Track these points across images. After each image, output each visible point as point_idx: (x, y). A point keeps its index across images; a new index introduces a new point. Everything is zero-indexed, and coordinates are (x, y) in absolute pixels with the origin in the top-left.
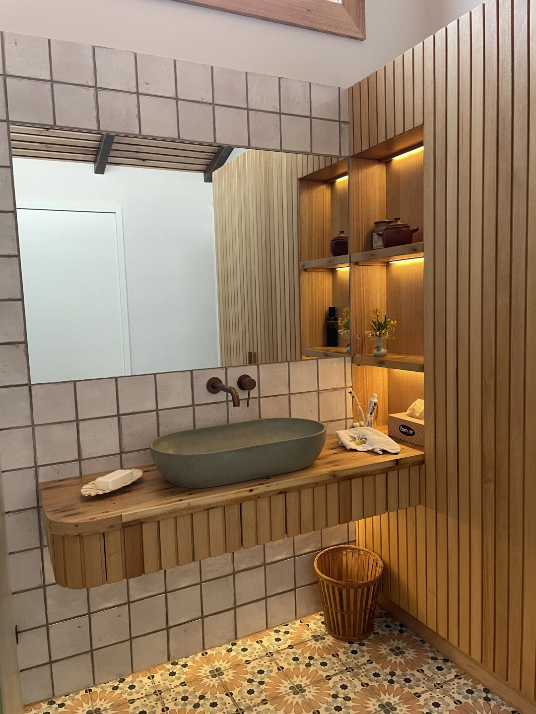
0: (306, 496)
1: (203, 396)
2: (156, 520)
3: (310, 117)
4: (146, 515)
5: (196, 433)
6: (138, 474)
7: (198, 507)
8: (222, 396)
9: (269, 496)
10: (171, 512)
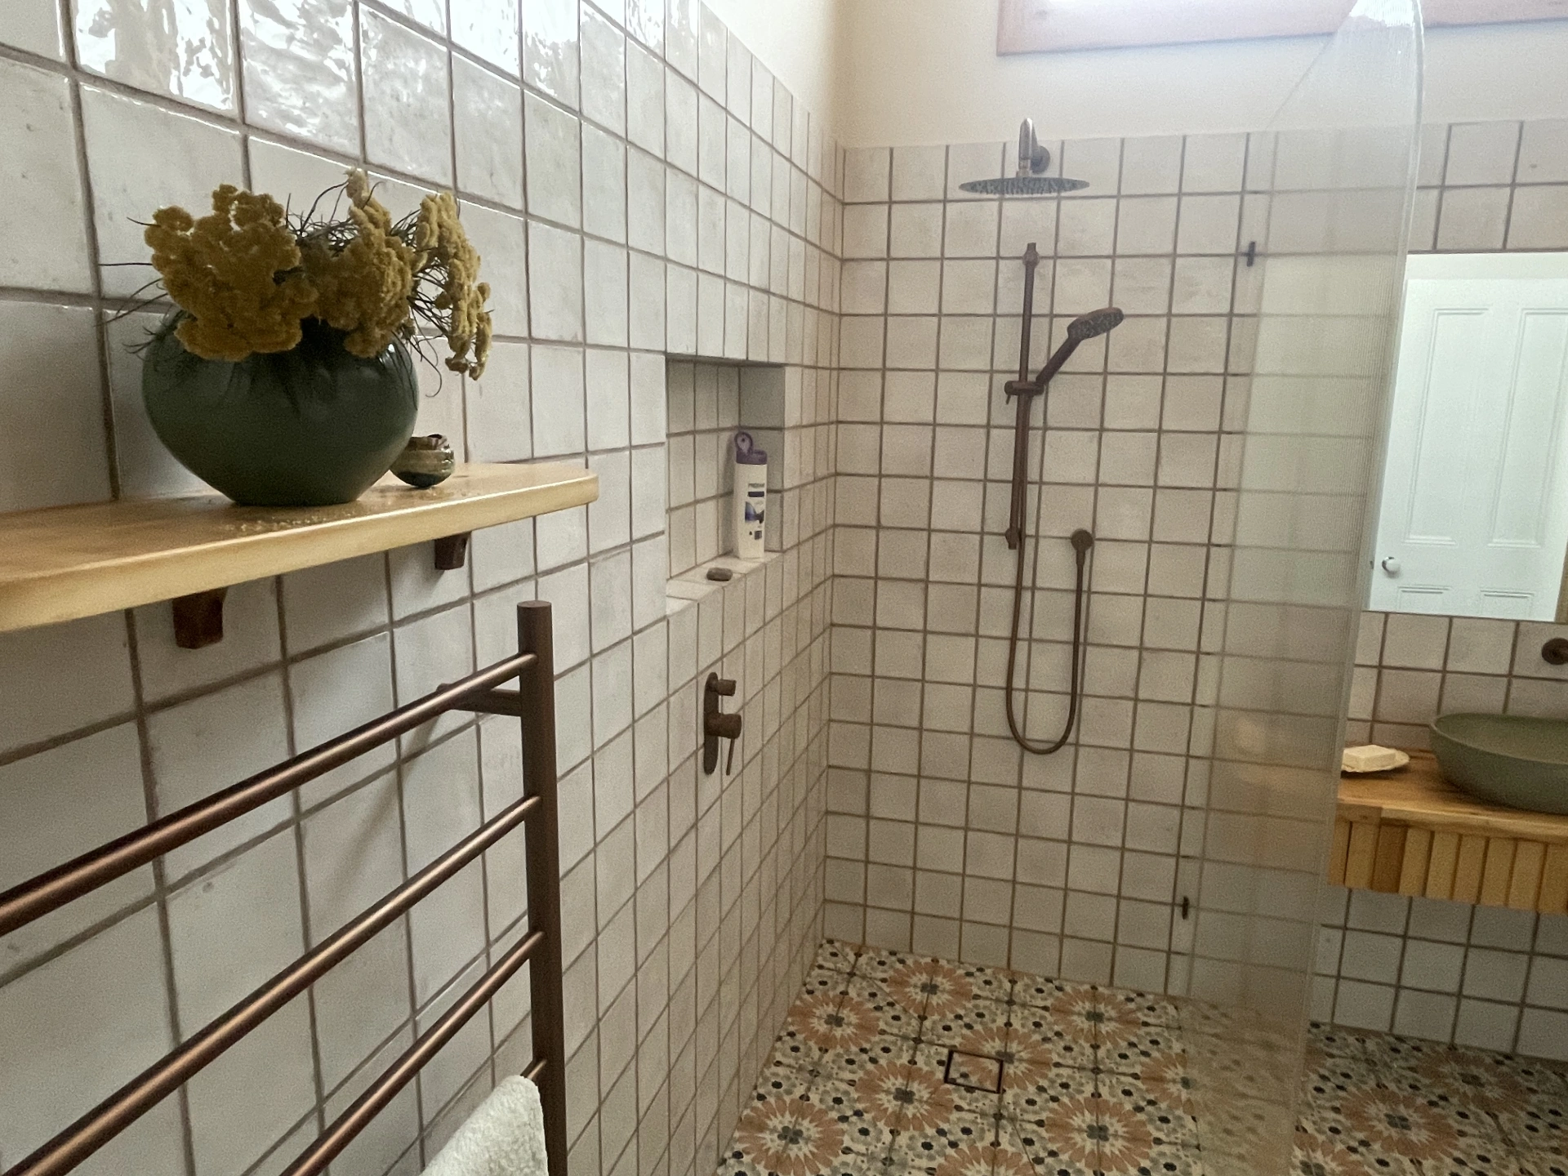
1: (1532, 664)
2: (1430, 831)
4: (1418, 817)
5: (1507, 720)
6: (1402, 759)
7: (1501, 831)
10: (1457, 825)
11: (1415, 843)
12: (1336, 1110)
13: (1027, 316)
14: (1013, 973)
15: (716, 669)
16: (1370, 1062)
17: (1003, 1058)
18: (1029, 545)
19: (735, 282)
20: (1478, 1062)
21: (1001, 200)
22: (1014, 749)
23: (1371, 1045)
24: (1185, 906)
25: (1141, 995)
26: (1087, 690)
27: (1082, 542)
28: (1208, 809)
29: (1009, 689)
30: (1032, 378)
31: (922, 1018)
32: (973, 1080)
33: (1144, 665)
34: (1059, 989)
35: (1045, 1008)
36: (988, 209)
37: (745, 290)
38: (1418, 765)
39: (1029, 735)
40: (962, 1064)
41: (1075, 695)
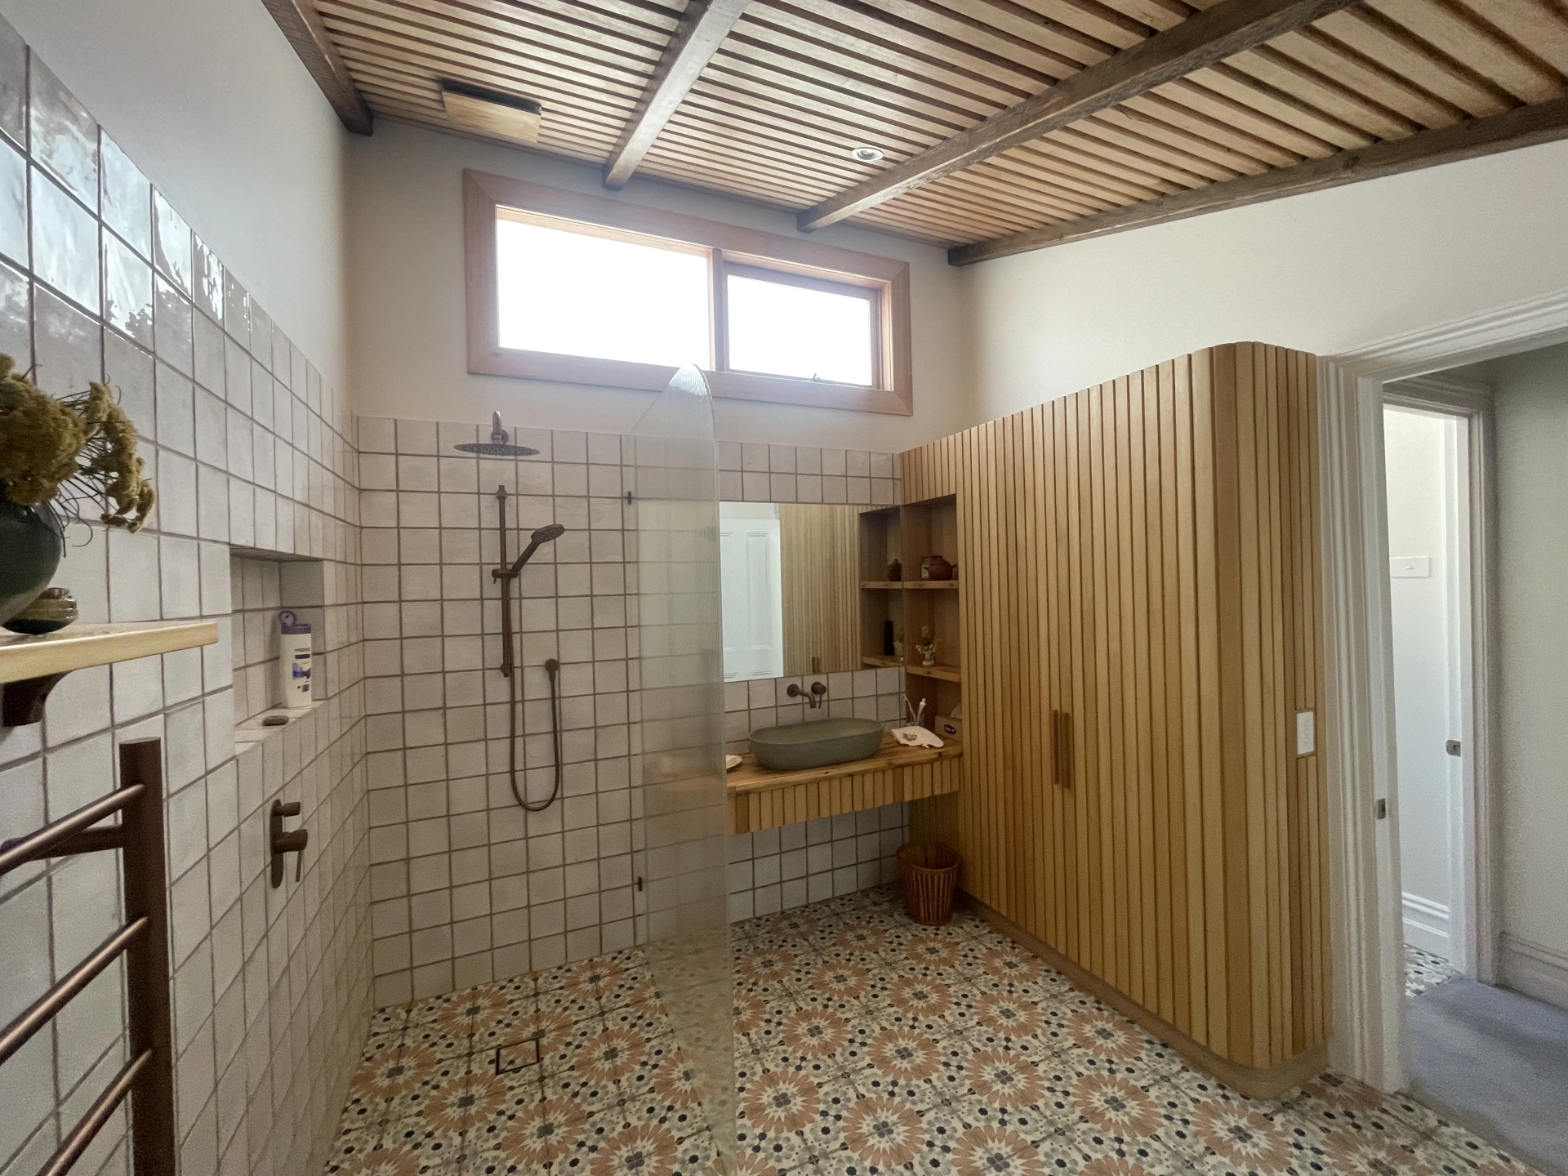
0: (869, 779)
1: (785, 699)
2: (758, 792)
3: (870, 478)
4: (752, 787)
5: (779, 728)
6: (739, 760)
7: (787, 783)
8: (799, 699)
9: (841, 778)
10: (769, 786)
11: (753, 801)
12: (738, 972)
13: (503, 530)
14: (536, 973)
15: (280, 797)
16: (748, 937)
17: (537, 1036)
18: (517, 673)
19: (283, 496)
20: (794, 915)
21: (478, 458)
22: (520, 812)
23: (747, 927)
24: (640, 883)
25: (620, 952)
26: (565, 761)
27: (552, 667)
28: (646, 817)
29: (512, 771)
30: (510, 567)
31: (471, 1035)
32: (519, 1063)
33: (599, 737)
34: (569, 970)
35: (562, 988)
36: (470, 462)
37: (291, 503)
38: (746, 761)
39: (530, 800)
40: (508, 1055)
41: (558, 766)
